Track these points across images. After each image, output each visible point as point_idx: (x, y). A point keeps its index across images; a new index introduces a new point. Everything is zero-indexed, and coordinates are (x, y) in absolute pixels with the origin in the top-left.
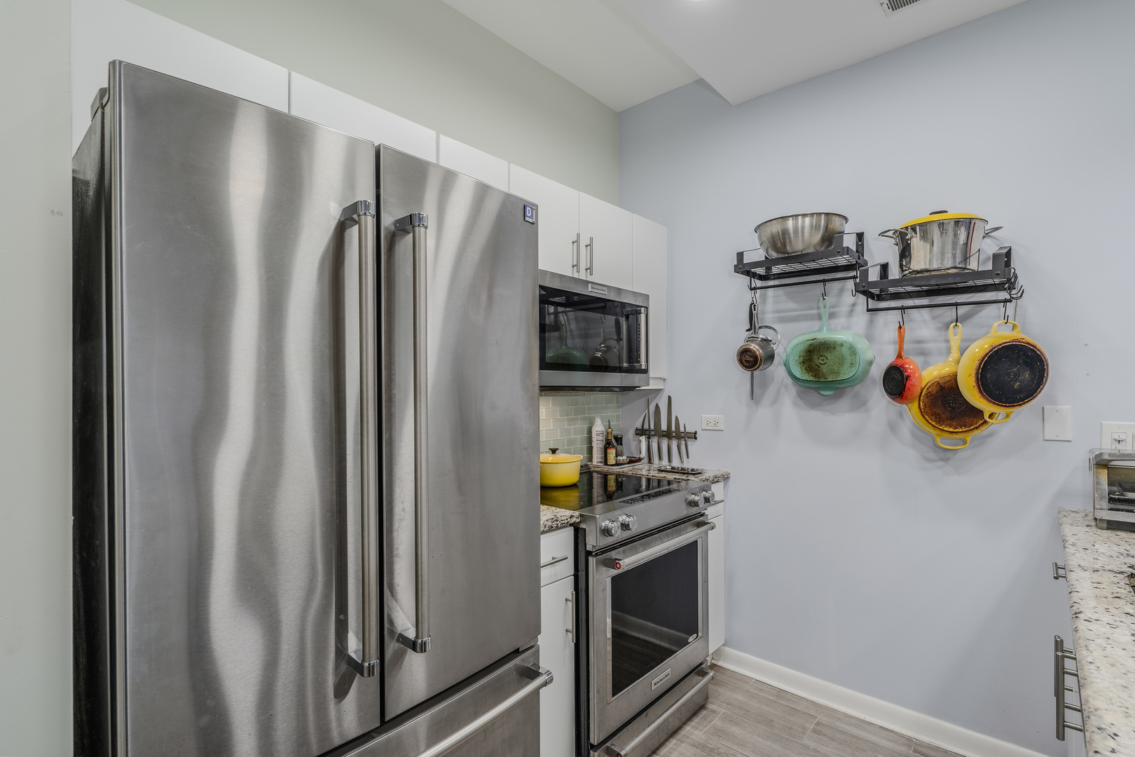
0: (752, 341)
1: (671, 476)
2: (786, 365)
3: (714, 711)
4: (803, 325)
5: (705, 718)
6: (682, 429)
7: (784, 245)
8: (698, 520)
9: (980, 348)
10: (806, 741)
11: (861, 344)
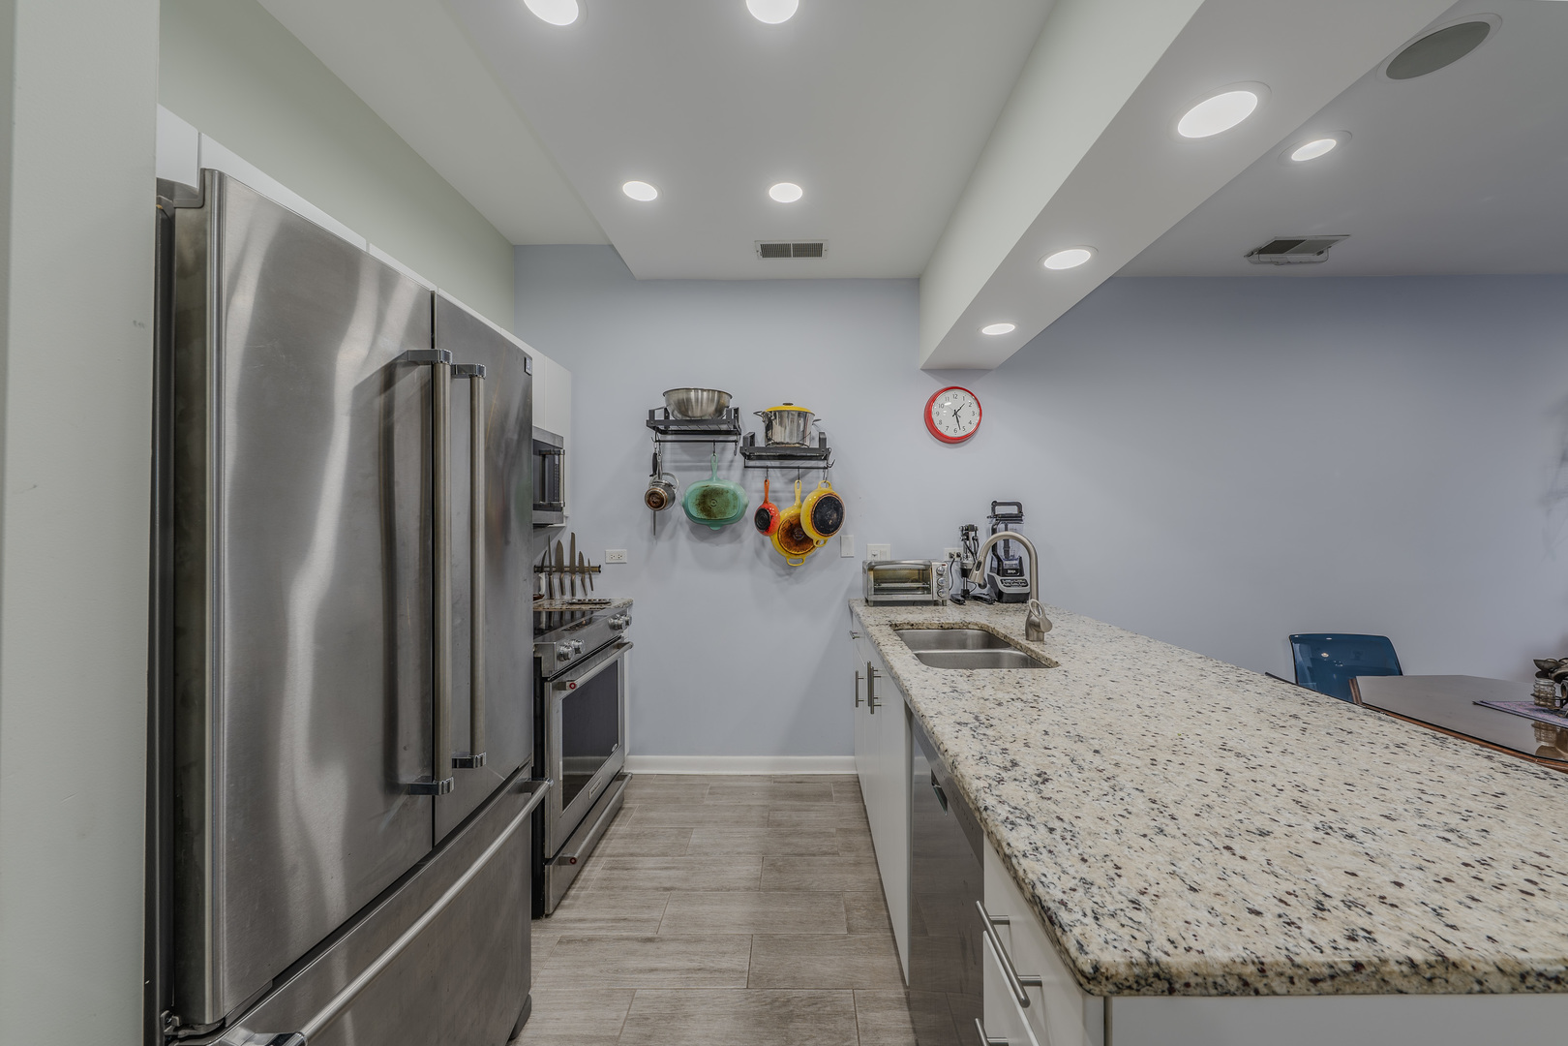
0: (658, 486)
1: (584, 607)
2: (685, 506)
3: (631, 808)
4: (694, 474)
5: (625, 815)
6: (586, 564)
7: (687, 410)
8: (618, 644)
9: (812, 499)
10: (706, 802)
11: (740, 492)
